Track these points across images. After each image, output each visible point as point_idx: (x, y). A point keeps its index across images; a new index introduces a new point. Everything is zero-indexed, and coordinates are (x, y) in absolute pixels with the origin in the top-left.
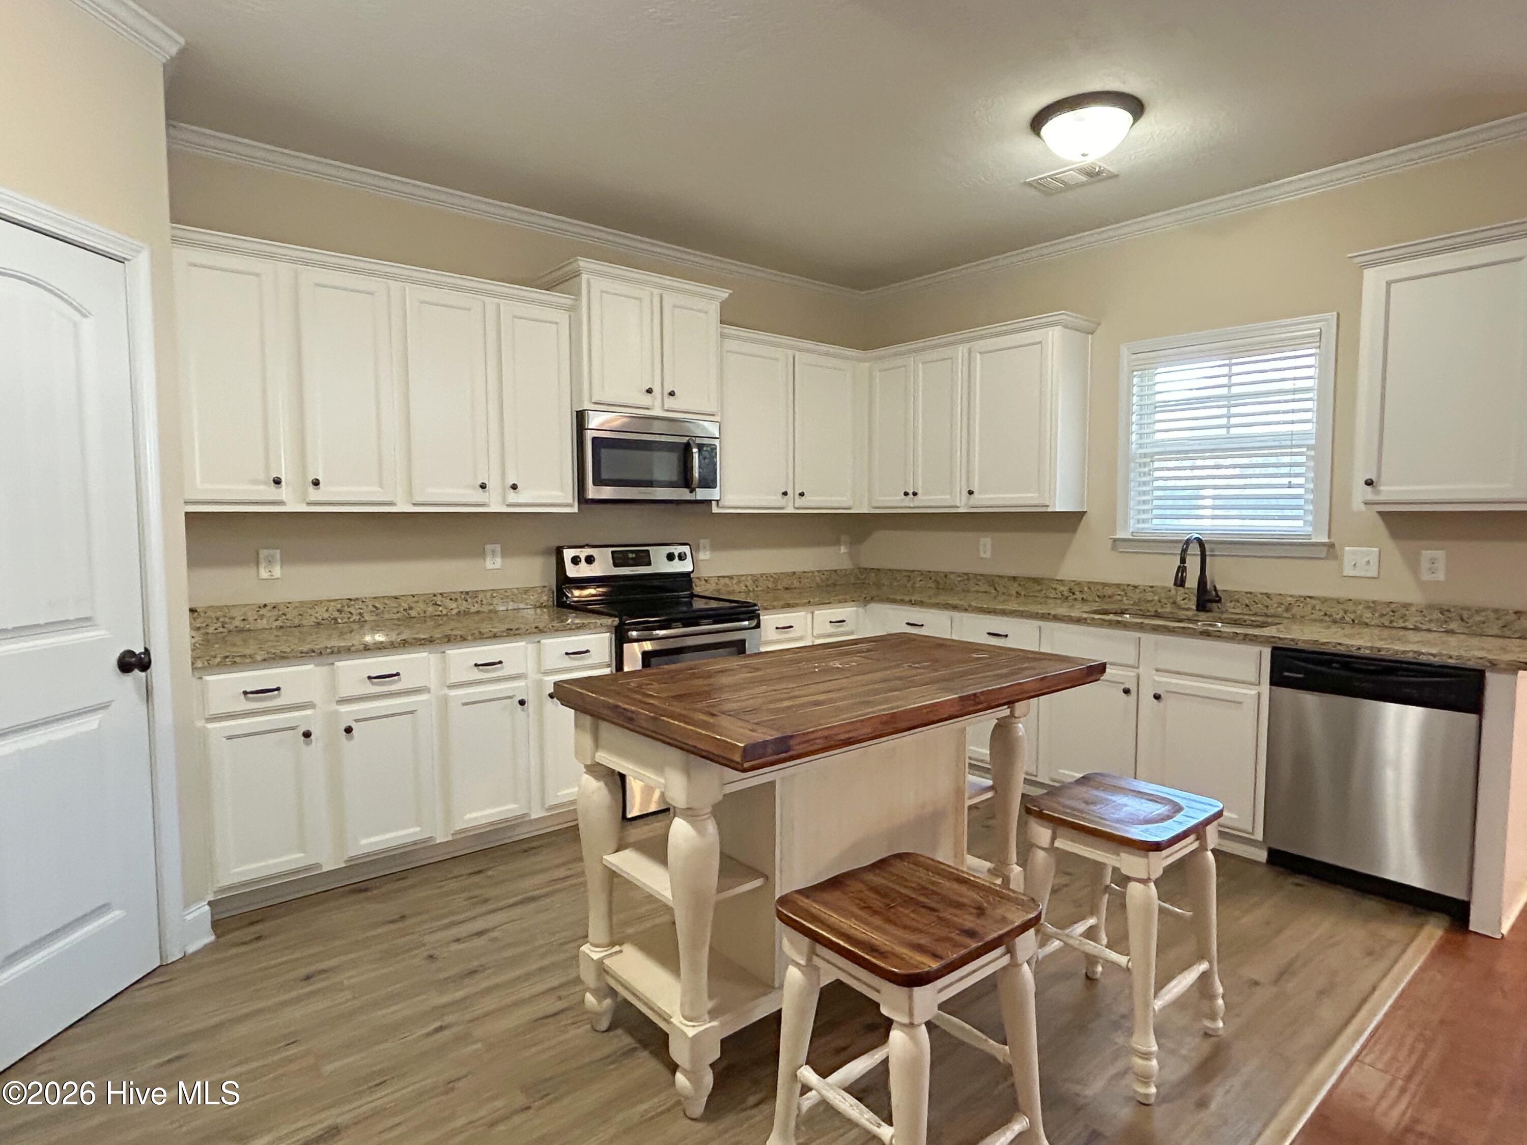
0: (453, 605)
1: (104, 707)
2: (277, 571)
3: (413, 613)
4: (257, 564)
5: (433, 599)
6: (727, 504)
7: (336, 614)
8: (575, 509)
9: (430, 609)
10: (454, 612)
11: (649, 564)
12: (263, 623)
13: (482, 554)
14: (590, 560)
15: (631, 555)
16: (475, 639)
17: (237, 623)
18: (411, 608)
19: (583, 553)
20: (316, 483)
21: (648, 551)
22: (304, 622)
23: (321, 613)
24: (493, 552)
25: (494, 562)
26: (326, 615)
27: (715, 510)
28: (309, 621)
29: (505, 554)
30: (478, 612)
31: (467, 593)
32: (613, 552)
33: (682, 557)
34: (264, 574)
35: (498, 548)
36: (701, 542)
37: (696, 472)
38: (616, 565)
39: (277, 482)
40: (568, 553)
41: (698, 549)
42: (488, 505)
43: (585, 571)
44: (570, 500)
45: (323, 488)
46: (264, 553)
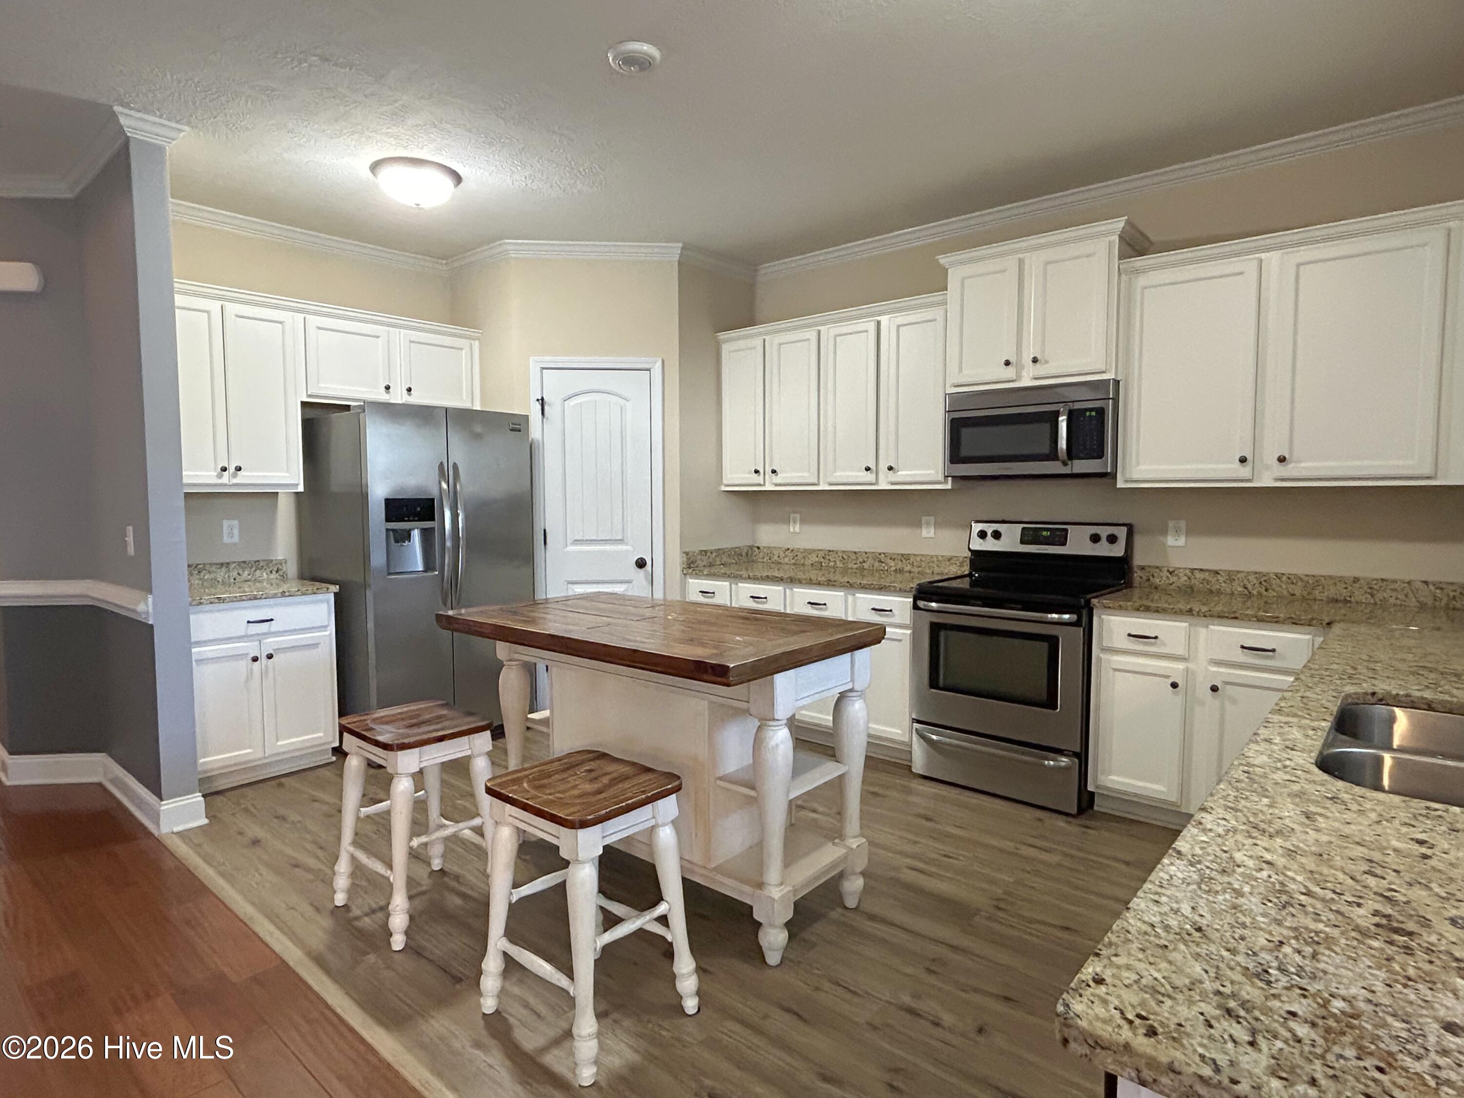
0: (893, 564)
2: (797, 528)
3: (866, 566)
4: (789, 522)
5: (879, 557)
6: (1136, 476)
7: (822, 560)
8: (949, 486)
9: (877, 564)
10: (893, 569)
11: (1064, 544)
12: (787, 560)
13: (919, 525)
14: (997, 535)
15: (1045, 533)
16: (807, 583)
17: (776, 557)
18: (864, 562)
19: (990, 528)
20: (774, 472)
21: (1066, 530)
22: (806, 562)
23: (813, 558)
24: (928, 524)
25: (928, 532)
26: (817, 559)
27: (1120, 484)
28: (808, 562)
29: (937, 525)
30: (910, 572)
31: (902, 555)
32: (1023, 529)
33: (1112, 539)
34: (791, 529)
35: (932, 519)
36: (1171, 524)
37: (1063, 443)
38: (1022, 542)
39: (757, 472)
40: (977, 528)
41: (1164, 532)
42: (877, 483)
43: (990, 545)
44: (941, 477)
45: (779, 475)
46: (792, 516)
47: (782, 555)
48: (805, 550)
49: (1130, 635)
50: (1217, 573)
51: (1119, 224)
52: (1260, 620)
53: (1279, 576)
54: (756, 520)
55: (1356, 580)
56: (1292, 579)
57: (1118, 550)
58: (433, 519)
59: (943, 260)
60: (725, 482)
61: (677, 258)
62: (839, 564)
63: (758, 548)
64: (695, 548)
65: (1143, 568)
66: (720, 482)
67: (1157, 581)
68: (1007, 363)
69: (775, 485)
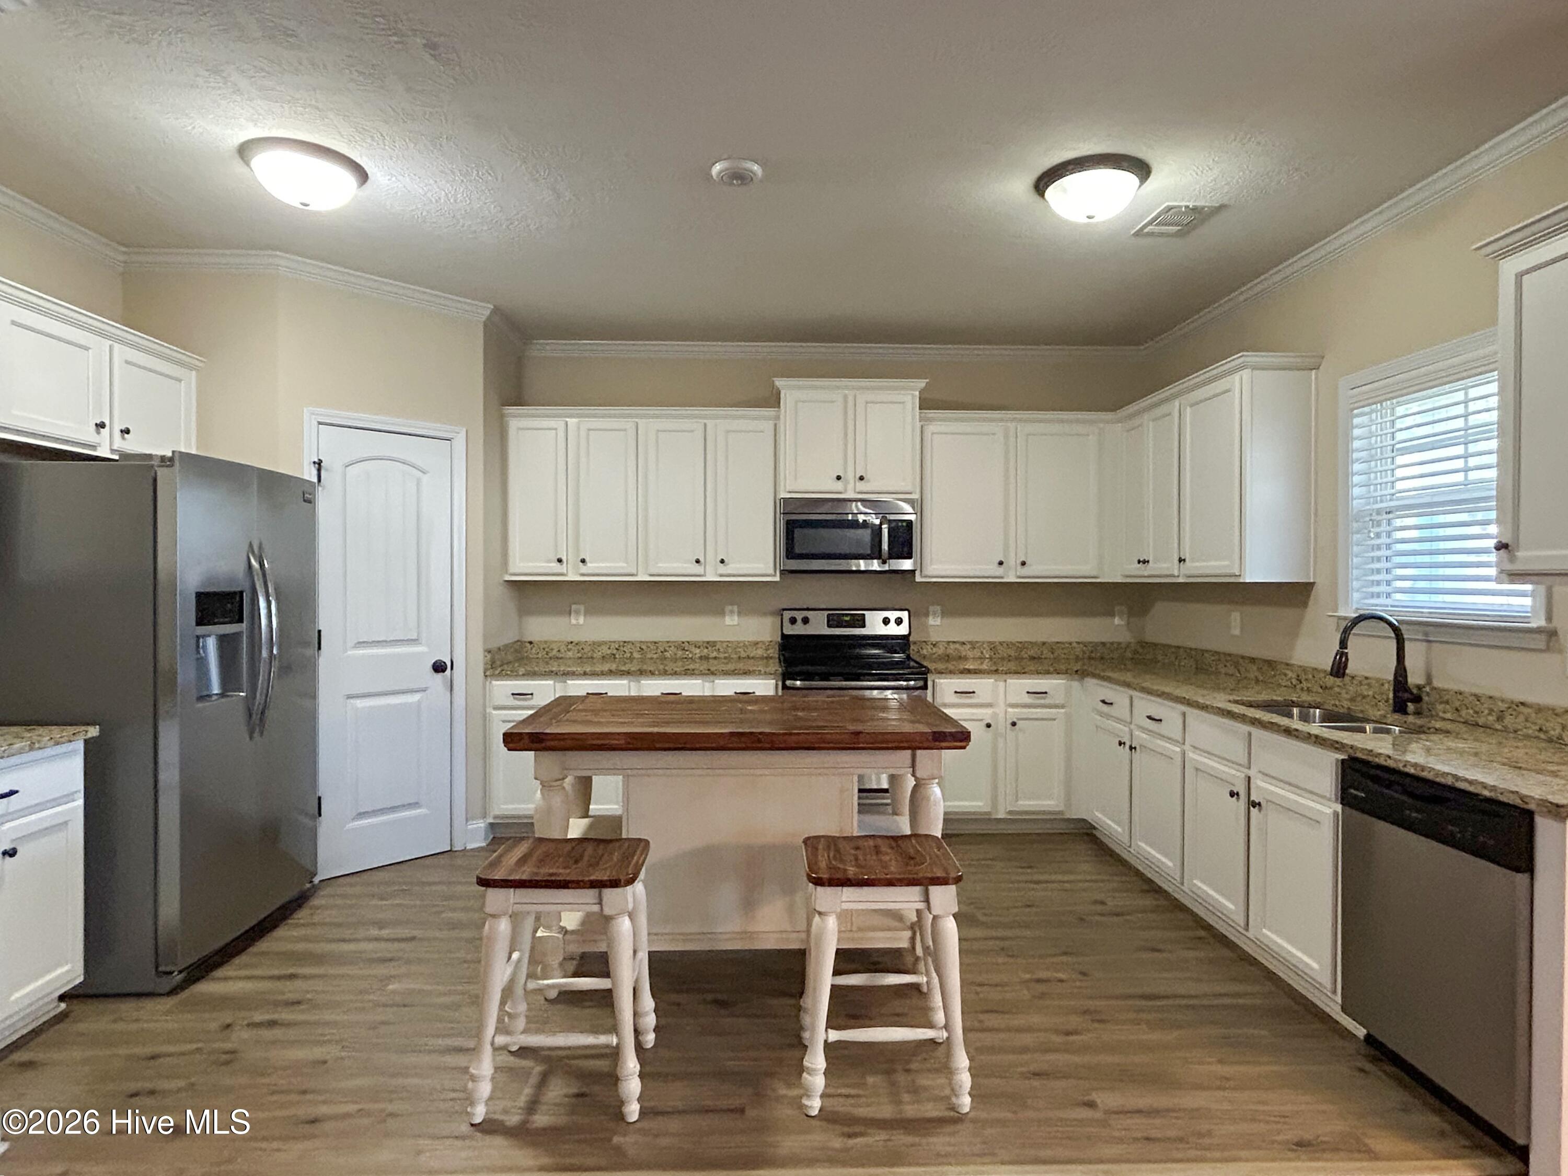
0: (698, 651)
1: (424, 691)
2: (581, 620)
3: (667, 654)
4: (570, 614)
5: (682, 646)
6: (930, 573)
7: (615, 651)
8: (777, 578)
9: (680, 653)
10: (698, 655)
11: (864, 626)
12: (570, 654)
13: (722, 613)
14: (807, 621)
15: (847, 618)
16: (660, 674)
17: (554, 652)
18: (666, 651)
19: (799, 615)
20: (583, 561)
21: (864, 615)
22: (595, 655)
23: (605, 650)
24: (732, 612)
25: (731, 620)
26: (609, 652)
27: (918, 579)
28: (598, 655)
29: (743, 613)
30: (715, 658)
31: (708, 642)
32: (828, 616)
33: (899, 621)
34: (573, 621)
35: (738, 609)
36: (931, 608)
37: (885, 546)
38: (829, 626)
39: (560, 561)
40: (787, 615)
41: (927, 615)
42: (704, 575)
43: (799, 629)
44: (771, 571)
45: (589, 565)
46: (574, 607)
47: (563, 649)
48: (594, 643)
49: (956, 692)
50: (963, 643)
51: (922, 383)
52: (1038, 673)
53: (1001, 643)
54: (524, 611)
55: (1044, 644)
56: (1009, 645)
57: (903, 630)
58: (241, 620)
59: (779, 382)
60: (512, 570)
61: (484, 318)
62: (636, 655)
63: (531, 643)
64: (494, 645)
65: (915, 643)
66: (507, 572)
67: (925, 652)
68: (839, 478)
69: (583, 575)
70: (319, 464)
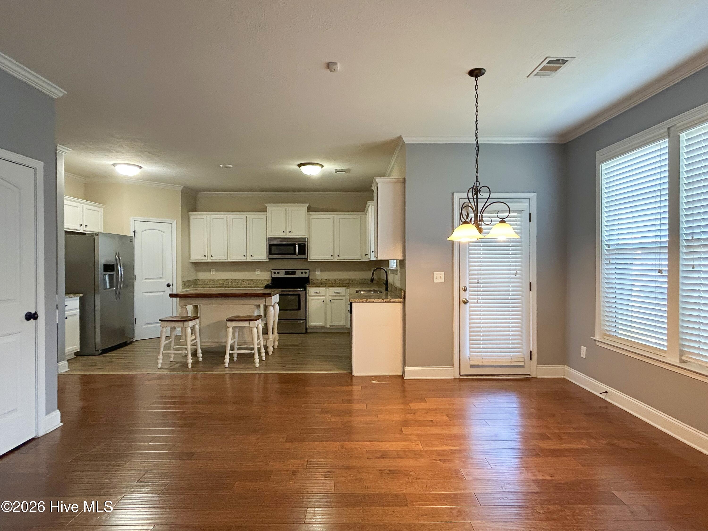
0: (248, 282)
1: (164, 291)
2: (214, 273)
4: (211, 271)
5: (243, 281)
6: (312, 259)
8: (268, 260)
9: (243, 283)
11: (295, 274)
12: (211, 283)
13: (255, 271)
14: (278, 273)
15: (290, 272)
17: (206, 282)
18: (238, 282)
19: (276, 271)
20: (212, 256)
21: (295, 271)
22: (218, 283)
24: (258, 271)
25: (258, 273)
26: (222, 282)
27: (309, 260)
29: (261, 271)
30: (253, 284)
31: (251, 279)
32: (285, 271)
33: (306, 273)
34: (212, 274)
35: (259, 269)
36: (317, 269)
37: (297, 251)
38: (285, 274)
39: (205, 256)
40: (273, 271)
41: (316, 271)
42: (247, 260)
43: (277, 275)
44: (266, 258)
45: (213, 257)
46: (212, 269)
47: (208, 281)
48: (217, 280)
49: (314, 292)
50: (326, 279)
51: (307, 205)
52: (338, 287)
53: (337, 279)
54: (197, 271)
55: (350, 279)
56: (340, 280)
57: (307, 275)
58: (114, 271)
59: (266, 205)
60: (192, 259)
61: (181, 190)
62: (230, 283)
63: (199, 280)
64: (185, 280)
65: (312, 279)
66: (190, 259)
67: (314, 282)
68: (284, 232)
69: (212, 260)
70: (135, 232)
